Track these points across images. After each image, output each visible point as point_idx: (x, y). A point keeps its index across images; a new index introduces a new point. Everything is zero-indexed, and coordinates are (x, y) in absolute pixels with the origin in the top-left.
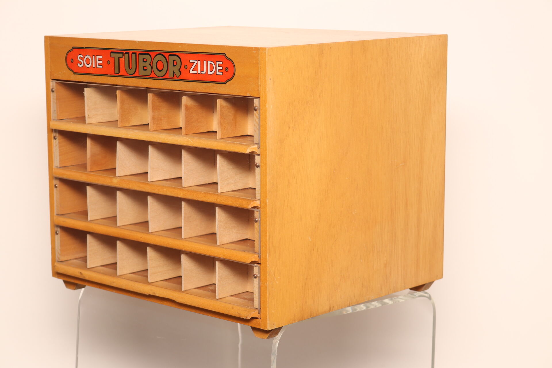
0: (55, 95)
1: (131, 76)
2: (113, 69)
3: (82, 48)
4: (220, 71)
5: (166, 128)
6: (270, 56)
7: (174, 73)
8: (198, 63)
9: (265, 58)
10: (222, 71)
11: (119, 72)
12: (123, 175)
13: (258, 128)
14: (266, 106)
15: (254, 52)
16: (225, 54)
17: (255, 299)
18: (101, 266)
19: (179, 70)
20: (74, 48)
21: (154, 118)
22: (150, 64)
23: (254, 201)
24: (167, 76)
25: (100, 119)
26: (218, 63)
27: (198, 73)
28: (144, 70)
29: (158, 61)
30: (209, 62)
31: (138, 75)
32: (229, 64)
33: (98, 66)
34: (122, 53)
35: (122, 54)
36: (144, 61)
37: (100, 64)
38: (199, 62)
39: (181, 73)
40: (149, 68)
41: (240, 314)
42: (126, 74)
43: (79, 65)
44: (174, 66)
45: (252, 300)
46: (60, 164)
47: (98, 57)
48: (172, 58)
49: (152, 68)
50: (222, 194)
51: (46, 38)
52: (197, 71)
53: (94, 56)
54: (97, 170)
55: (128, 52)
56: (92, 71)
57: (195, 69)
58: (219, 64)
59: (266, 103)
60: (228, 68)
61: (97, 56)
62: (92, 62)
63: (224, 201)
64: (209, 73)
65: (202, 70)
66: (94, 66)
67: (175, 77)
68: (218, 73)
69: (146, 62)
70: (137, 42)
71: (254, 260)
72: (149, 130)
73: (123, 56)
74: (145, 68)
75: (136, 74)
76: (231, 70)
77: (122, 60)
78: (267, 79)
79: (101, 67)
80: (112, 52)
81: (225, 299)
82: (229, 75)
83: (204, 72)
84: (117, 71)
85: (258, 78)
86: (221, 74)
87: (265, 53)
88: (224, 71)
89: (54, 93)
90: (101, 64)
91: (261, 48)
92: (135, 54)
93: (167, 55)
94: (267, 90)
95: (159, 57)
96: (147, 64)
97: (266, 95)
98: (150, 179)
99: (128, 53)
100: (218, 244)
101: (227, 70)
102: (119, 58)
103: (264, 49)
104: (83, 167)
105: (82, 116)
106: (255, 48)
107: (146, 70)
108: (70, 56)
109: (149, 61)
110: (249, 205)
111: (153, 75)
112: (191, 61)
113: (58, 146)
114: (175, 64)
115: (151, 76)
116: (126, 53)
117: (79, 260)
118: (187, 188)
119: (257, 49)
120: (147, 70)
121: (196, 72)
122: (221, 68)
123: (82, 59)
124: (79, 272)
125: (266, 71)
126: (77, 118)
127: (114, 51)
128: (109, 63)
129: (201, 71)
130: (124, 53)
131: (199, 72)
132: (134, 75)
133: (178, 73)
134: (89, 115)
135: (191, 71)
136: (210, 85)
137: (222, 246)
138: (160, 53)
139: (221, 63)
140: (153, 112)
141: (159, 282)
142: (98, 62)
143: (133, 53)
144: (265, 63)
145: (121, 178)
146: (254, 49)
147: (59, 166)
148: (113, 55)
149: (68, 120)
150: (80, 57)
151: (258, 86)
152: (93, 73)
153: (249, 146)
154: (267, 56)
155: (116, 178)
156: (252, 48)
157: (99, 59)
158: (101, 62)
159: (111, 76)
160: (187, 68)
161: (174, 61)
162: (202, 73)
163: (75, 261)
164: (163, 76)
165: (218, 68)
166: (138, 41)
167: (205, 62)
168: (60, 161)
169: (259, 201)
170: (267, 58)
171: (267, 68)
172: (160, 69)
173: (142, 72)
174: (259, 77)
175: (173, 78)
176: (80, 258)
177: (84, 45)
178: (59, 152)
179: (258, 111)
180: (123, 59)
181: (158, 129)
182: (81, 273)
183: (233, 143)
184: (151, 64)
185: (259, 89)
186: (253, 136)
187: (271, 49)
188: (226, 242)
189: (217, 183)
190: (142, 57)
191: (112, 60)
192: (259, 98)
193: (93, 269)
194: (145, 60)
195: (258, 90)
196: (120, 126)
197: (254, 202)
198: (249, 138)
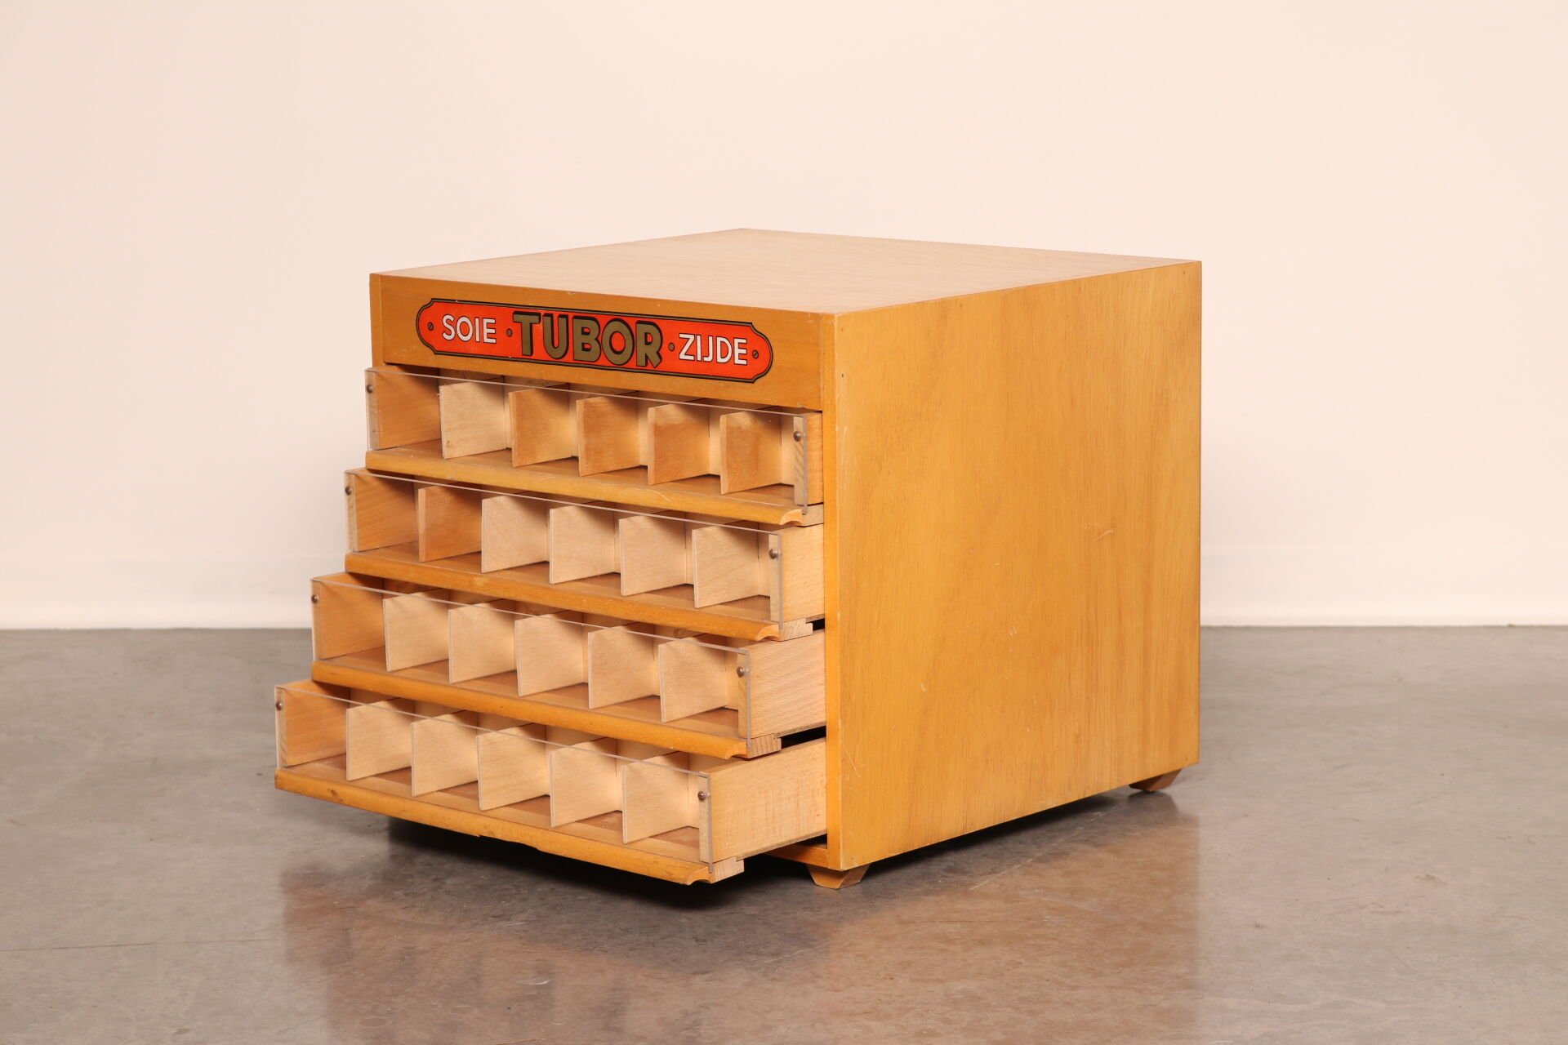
0: (375, 400)
1: (557, 362)
2: (518, 345)
3: (452, 302)
4: (741, 357)
5: (612, 468)
6: (842, 329)
7: (647, 357)
8: (695, 339)
9: (833, 334)
10: (746, 357)
11: (532, 353)
12: (495, 569)
13: (802, 474)
14: (835, 428)
15: (810, 321)
16: (751, 323)
17: (701, 843)
18: (377, 776)
19: (658, 353)
20: (434, 300)
21: (587, 450)
22: (597, 339)
23: (766, 625)
24: (632, 364)
25: (471, 448)
26: (737, 341)
27: (695, 360)
28: (584, 349)
29: (613, 333)
30: (719, 340)
31: (572, 360)
32: (759, 346)
33: (486, 340)
34: (539, 314)
35: (537, 317)
36: (584, 333)
37: (490, 336)
38: (699, 337)
39: (661, 358)
40: (595, 346)
41: (671, 875)
42: (546, 357)
43: (444, 335)
44: (647, 343)
45: (695, 844)
46: (359, 545)
47: (486, 321)
48: (642, 329)
49: (601, 346)
50: (701, 610)
51: (374, 278)
52: (695, 356)
53: (477, 320)
54: (439, 557)
55: (551, 312)
56: (473, 350)
57: (692, 351)
58: (739, 343)
59: (835, 423)
60: (757, 353)
61: (484, 320)
62: (474, 330)
63: (707, 625)
64: (720, 360)
65: (705, 354)
66: (478, 340)
67: (650, 367)
68: (737, 361)
69: (588, 334)
70: (570, 294)
71: (737, 752)
72: (579, 474)
73: (540, 320)
74: (586, 346)
75: (569, 358)
76: (764, 355)
77: (538, 328)
78: (837, 375)
79: (494, 341)
80: (516, 313)
81: (639, 843)
82: (759, 365)
83: (709, 359)
84: (527, 351)
85: (819, 373)
86: (744, 362)
87: (833, 324)
88: (749, 356)
89: (372, 394)
90: (492, 336)
91: (824, 315)
92: (566, 317)
93: (632, 322)
94: (837, 397)
95: (615, 326)
96: (590, 339)
97: (835, 407)
98: (553, 579)
99: (551, 316)
100: (664, 720)
101: (755, 355)
102: (531, 324)
103: (830, 317)
104: (409, 548)
105: (436, 438)
106: (811, 313)
107: (589, 350)
108: (427, 317)
109: (594, 333)
110: (757, 633)
111: (603, 362)
112: (681, 336)
113: (354, 507)
114: (649, 340)
115: (598, 363)
116: (546, 315)
117: (327, 762)
118: (630, 599)
119: (816, 317)
120: (592, 350)
121: (692, 358)
122: (744, 351)
123: (453, 324)
124: (329, 790)
125: (834, 360)
126: (419, 445)
127: (520, 311)
128: (509, 333)
129: (702, 357)
130: (542, 314)
131: (699, 359)
132: (563, 360)
133: (655, 359)
134: (448, 442)
135: (682, 356)
136: (722, 383)
137: (670, 724)
138: (618, 318)
139: (744, 341)
140: (586, 437)
141: (502, 809)
142: (486, 331)
143: (560, 316)
144: (833, 344)
145: (491, 575)
146: (809, 315)
147: (357, 550)
148: (518, 317)
149: (402, 449)
150: (448, 321)
151: (820, 389)
152: (476, 353)
153: (784, 510)
154: (836, 331)
155: (480, 576)
156: (805, 314)
157: (489, 326)
158: (493, 331)
159: (515, 360)
160: (674, 348)
161: (646, 334)
162: (706, 359)
163: (317, 765)
164: (626, 363)
165: (737, 351)
166: (572, 292)
167: (711, 338)
168: (359, 539)
169: (777, 626)
170: (836, 336)
171: (836, 354)
172: (618, 349)
173: (582, 355)
174: (821, 372)
175: (646, 369)
176: (329, 758)
177: (456, 296)
178: (358, 521)
179: (802, 441)
180: (540, 326)
181: (596, 471)
182: (332, 791)
183: (752, 504)
184: (600, 340)
185: (822, 395)
186: (792, 486)
187: (845, 317)
188: (680, 716)
189: (693, 585)
190: (579, 324)
191: (515, 328)
192: (821, 412)
193: (358, 784)
194: (586, 330)
195: (819, 397)
196: (517, 466)
197: (767, 627)
198: (784, 490)
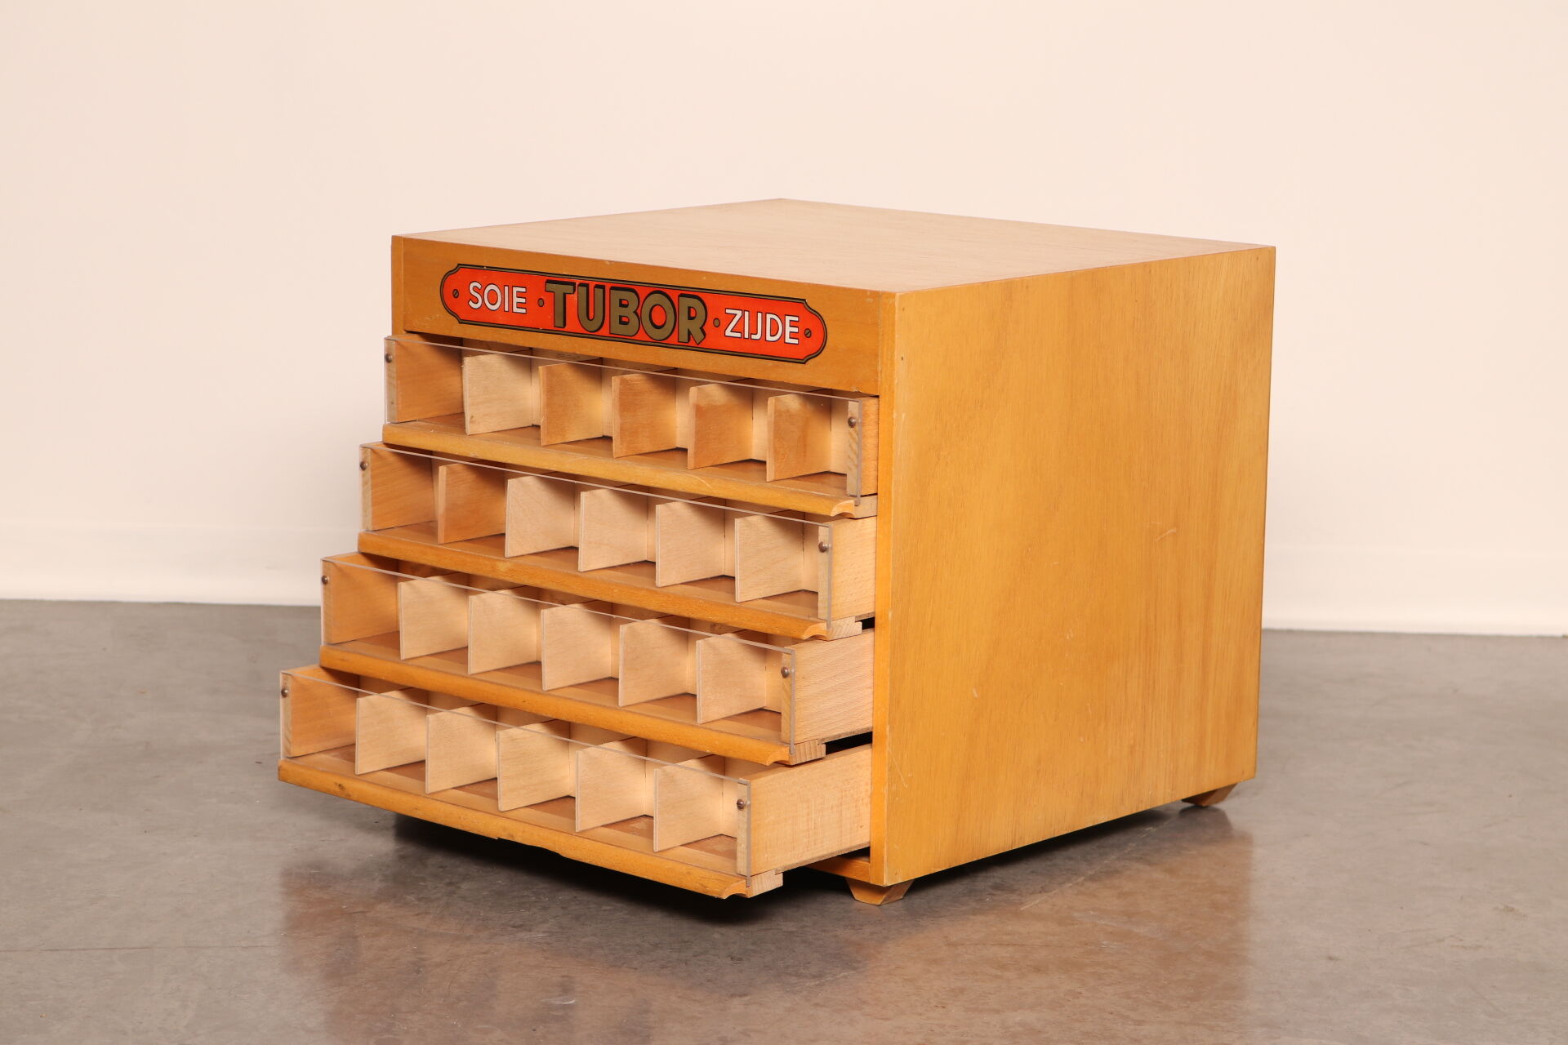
0: (395, 370)
1: (592, 335)
2: (550, 316)
3: (480, 267)
4: (793, 335)
5: (647, 450)
6: (903, 309)
7: (689, 333)
8: (743, 315)
9: (894, 314)
10: (798, 336)
11: (565, 325)
12: (520, 554)
13: (856, 462)
14: (892, 414)
15: (870, 300)
16: (805, 300)
17: (739, 854)
18: (388, 769)
19: (702, 329)
20: (461, 266)
21: (622, 430)
22: (635, 312)
23: (813, 622)
24: (673, 340)
25: (498, 423)
26: (788, 319)
27: (743, 337)
28: (621, 323)
29: (654, 306)
30: (769, 316)
31: (607, 334)
32: (812, 324)
33: (516, 310)
34: (574, 284)
35: (572, 287)
36: (621, 305)
37: (520, 305)
38: (747, 313)
39: (704, 334)
40: (634, 320)
41: (706, 887)
42: (580, 330)
43: (471, 303)
44: (690, 318)
45: (732, 855)
46: (373, 523)
47: (516, 290)
48: (686, 303)
49: (640, 319)
50: (743, 605)
51: (396, 240)
52: (742, 333)
53: (506, 288)
54: (458, 540)
55: (587, 282)
56: (501, 320)
57: (739, 328)
58: (791, 321)
59: (892, 409)
60: (810, 331)
61: (514, 288)
62: (503, 299)
63: (749, 621)
64: (769, 338)
65: (753, 331)
66: (506, 309)
67: (692, 343)
68: (788, 340)
69: (626, 306)
70: (607, 263)
71: (779, 759)
72: (612, 454)
73: (574, 290)
74: (624, 319)
75: (604, 332)
76: (817, 335)
77: (573, 299)
78: (897, 357)
79: (524, 311)
80: (548, 282)
81: (672, 851)
82: (812, 345)
83: (757, 337)
84: (560, 323)
85: (876, 356)
86: (796, 341)
87: (894, 304)
88: (802, 336)
89: (390, 364)
90: (522, 306)
91: (884, 293)
92: (603, 287)
93: (674, 295)
94: (896, 381)
95: (656, 298)
96: (629, 312)
97: (893, 392)
98: (582, 567)
99: (587, 286)
100: (700, 721)
101: (808, 333)
102: (565, 294)
103: (892, 295)
104: (427, 528)
105: (459, 411)
106: (871, 291)
107: (626, 323)
108: (453, 284)
109: (633, 306)
110: (803, 631)
111: (641, 336)
112: (728, 311)
113: (370, 484)
114: (693, 315)
115: (637, 337)
116: (581, 285)
117: (333, 754)
118: (665, 590)
119: (876, 295)
120: (630, 323)
121: (739, 335)
122: (796, 330)
123: (481, 292)
124: (336, 784)
125: (894, 342)
126: (438, 419)
127: (553, 280)
128: (541, 302)
129: (750, 334)
130: (577, 284)
131: (746, 336)
132: (600, 333)
133: (698, 335)
134: (472, 417)
135: (728, 333)
136: (770, 363)
137: (708, 726)
138: (659, 290)
139: (796, 319)
140: (621, 416)
141: (522, 810)
142: (516, 300)
143: (597, 286)
144: (893, 325)
145: (515, 560)
146: (868, 293)
147: (371, 529)
148: (551, 287)
149: (422, 423)
150: (475, 288)
151: (877, 374)
152: (504, 323)
153: (836, 500)
154: (897, 311)
155: (504, 561)
156: (864, 291)
157: (520, 295)
158: (523, 300)
159: (546, 331)
160: (717, 323)
161: (689, 308)
162: (753, 337)
163: (323, 756)
164: (668, 337)
165: (789, 329)
166: (610, 261)
167: (760, 315)
168: (373, 518)
169: (825, 624)
170: (896, 316)
171: (897, 336)
172: (659, 323)
173: (619, 329)
174: (879, 354)
175: (689, 344)
176: (335, 749)
177: (485, 263)
178: (372, 498)
179: (857, 427)
180: (575, 296)
181: (631, 453)
182: (340, 785)
183: (800, 493)
184: (638, 312)
185: (879, 379)
186: (845, 475)
187: (907, 296)
188: (716, 717)
189: (734, 578)
190: (617, 296)
191: (547, 298)
192: (877, 397)
193: (368, 778)
194: (624, 302)
195: (876, 381)
196: (545, 444)
197: (814, 625)
198: (833, 478)
